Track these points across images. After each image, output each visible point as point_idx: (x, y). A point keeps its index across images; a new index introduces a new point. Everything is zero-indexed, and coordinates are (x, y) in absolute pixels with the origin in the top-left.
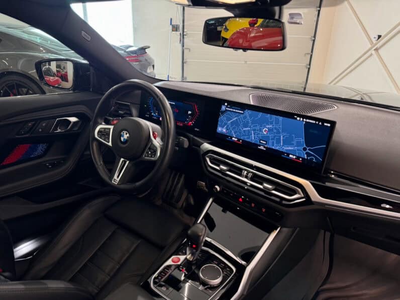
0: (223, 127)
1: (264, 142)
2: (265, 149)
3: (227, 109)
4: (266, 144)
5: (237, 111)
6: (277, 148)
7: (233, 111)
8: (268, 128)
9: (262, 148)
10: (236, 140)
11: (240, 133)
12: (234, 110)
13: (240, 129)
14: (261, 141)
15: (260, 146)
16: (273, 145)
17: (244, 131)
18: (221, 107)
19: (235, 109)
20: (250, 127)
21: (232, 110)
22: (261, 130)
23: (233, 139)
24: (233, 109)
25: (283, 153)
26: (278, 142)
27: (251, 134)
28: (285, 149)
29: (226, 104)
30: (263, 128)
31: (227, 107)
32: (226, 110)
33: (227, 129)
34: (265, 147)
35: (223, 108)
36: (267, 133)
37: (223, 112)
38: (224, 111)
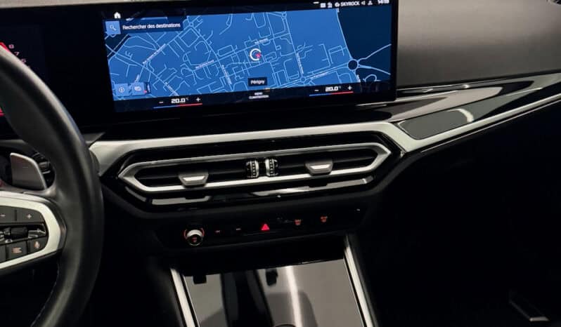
0: (130, 81)
1: (259, 82)
2: (267, 96)
3: (125, 28)
4: (266, 84)
5: (158, 26)
6: (294, 84)
7: (147, 30)
8: (261, 46)
9: (258, 96)
10: (183, 100)
11: (190, 80)
12: (150, 26)
13: (186, 72)
14: (252, 82)
15: (252, 93)
16: (283, 81)
17: (200, 72)
18: (102, 29)
19: (155, 23)
20: (213, 57)
21: (144, 27)
22: (243, 57)
23: (174, 101)
24: (146, 23)
25: (310, 89)
26: (293, 68)
27: (221, 74)
28: (312, 79)
29: (117, 15)
30: (249, 51)
31: (122, 22)
32: (124, 32)
33: (146, 84)
34: (264, 92)
35: (112, 28)
36: (261, 59)
37: (117, 41)
38: (119, 38)
